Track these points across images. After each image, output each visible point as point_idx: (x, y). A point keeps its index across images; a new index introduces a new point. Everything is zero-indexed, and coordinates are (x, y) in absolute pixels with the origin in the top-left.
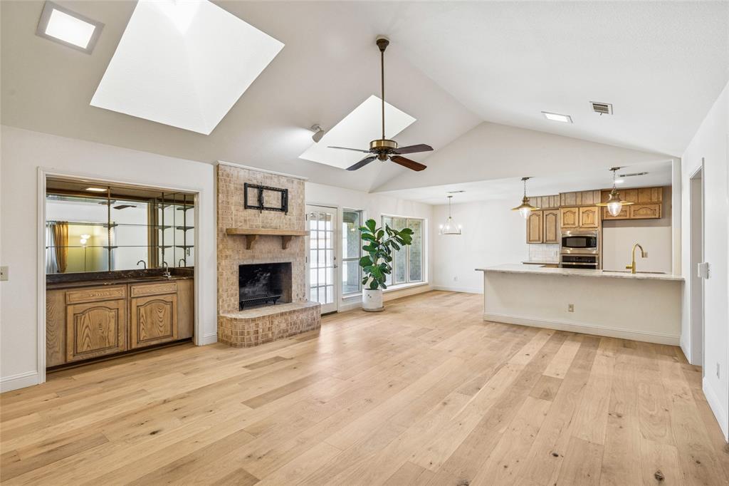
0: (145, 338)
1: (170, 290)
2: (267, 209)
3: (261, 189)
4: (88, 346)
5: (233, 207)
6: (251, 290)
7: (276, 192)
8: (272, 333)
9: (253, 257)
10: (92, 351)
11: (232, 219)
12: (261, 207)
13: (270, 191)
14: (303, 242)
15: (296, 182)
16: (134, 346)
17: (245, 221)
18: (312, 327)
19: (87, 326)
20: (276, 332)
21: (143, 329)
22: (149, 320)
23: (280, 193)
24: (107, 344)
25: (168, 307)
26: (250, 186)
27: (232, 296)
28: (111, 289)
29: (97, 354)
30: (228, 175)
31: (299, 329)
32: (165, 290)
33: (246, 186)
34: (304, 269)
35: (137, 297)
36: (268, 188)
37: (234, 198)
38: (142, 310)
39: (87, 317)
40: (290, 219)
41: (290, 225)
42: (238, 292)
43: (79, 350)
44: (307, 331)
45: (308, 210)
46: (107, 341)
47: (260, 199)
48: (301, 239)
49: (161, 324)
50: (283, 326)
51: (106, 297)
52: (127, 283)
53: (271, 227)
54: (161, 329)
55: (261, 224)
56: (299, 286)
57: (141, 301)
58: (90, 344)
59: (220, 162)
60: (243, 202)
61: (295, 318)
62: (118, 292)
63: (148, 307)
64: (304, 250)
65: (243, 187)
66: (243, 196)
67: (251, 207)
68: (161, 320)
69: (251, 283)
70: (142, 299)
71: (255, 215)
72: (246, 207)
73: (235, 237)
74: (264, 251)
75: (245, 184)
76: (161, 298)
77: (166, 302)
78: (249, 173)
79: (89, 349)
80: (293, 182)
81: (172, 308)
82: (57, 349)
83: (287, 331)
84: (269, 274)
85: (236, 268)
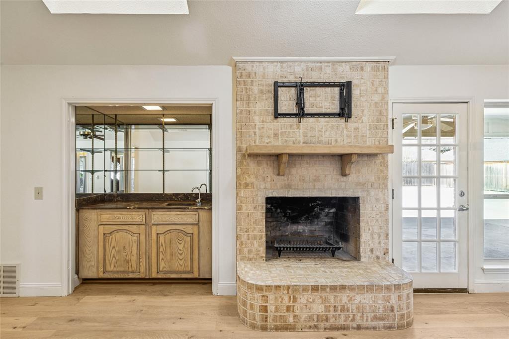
0: (165, 269)
1: (190, 221)
2: (313, 115)
3: (300, 87)
4: (115, 266)
5: (256, 119)
6: (307, 229)
7: (329, 89)
8: (295, 316)
9: (289, 187)
10: (118, 272)
11: (255, 133)
12: (301, 113)
13: (317, 89)
14: (385, 164)
15: (368, 68)
16: (154, 275)
17: (276, 135)
18: (388, 323)
19: (114, 247)
20: (304, 316)
21: (162, 259)
22: (168, 251)
23: (337, 90)
24: (130, 267)
25: (188, 238)
26: (284, 85)
27: (255, 238)
28: (134, 213)
29: (122, 276)
30: (249, 76)
31: (353, 320)
32: (185, 219)
33: (277, 85)
34: (387, 209)
35: (158, 224)
36: (313, 85)
37: (259, 105)
38: (162, 238)
39: (114, 239)
40: (356, 129)
41: (356, 137)
42: (264, 234)
43: (108, 269)
44: (374, 328)
45: (395, 112)
46: (130, 263)
47: (300, 103)
48: (379, 160)
49: (181, 257)
50: (318, 308)
51: (130, 221)
52: (148, 209)
53: (320, 142)
54: (181, 262)
55: (302, 139)
56: (376, 236)
57: (161, 229)
58: (116, 265)
59: (236, 58)
60: (271, 109)
61: (345, 300)
62: (137, 216)
63: (168, 236)
64: (386, 178)
65: (272, 88)
66: (272, 101)
67: (285, 115)
68: (181, 252)
69: (307, 219)
70: (161, 226)
71: (291, 126)
72: (277, 115)
73: (259, 158)
74: (307, 179)
75: (276, 83)
76: (181, 227)
77: (186, 234)
78: (282, 67)
79: (115, 269)
80: (362, 69)
81: (192, 240)
82: (93, 263)
83: (327, 320)
84: (333, 210)
85: (262, 201)
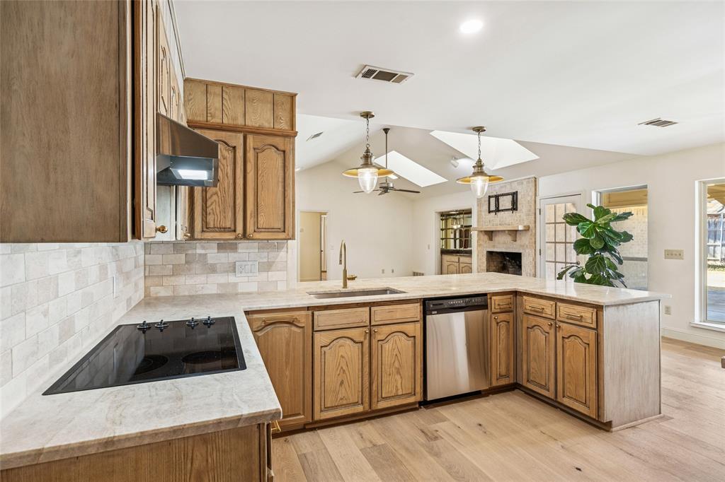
2: (502, 210)
3: (498, 197)
5: (484, 214)
7: (508, 197)
9: (494, 246)
11: (483, 221)
12: (497, 210)
13: (504, 197)
14: (533, 235)
15: (525, 182)
17: (489, 221)
23: (511, 196)
26: (492, 197)
33: (490, 197)
36: (502, 195)
37: (484, 208)
40: (520, 216)
41: (520, 221)
47: (497, 205)
55: (499, 223)
60: (487, 210)
64: (534, 243)
65: (488, 198)
66: (488, 205)
67: (492, 211)
71: (494, 217)
72: (490, 212)
74: (501, 242)
78: (491, 188)
80: (522, 183)
85: (485, 252)
